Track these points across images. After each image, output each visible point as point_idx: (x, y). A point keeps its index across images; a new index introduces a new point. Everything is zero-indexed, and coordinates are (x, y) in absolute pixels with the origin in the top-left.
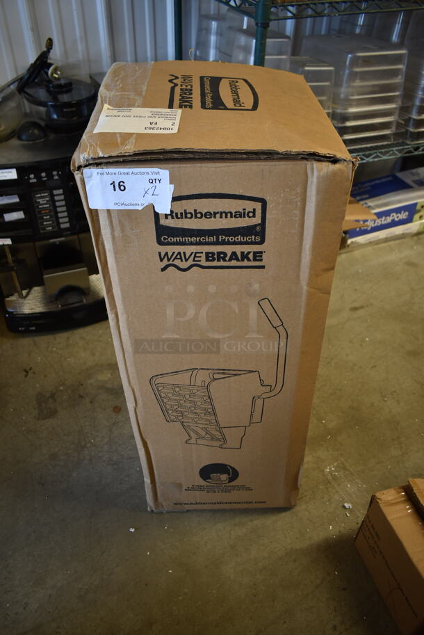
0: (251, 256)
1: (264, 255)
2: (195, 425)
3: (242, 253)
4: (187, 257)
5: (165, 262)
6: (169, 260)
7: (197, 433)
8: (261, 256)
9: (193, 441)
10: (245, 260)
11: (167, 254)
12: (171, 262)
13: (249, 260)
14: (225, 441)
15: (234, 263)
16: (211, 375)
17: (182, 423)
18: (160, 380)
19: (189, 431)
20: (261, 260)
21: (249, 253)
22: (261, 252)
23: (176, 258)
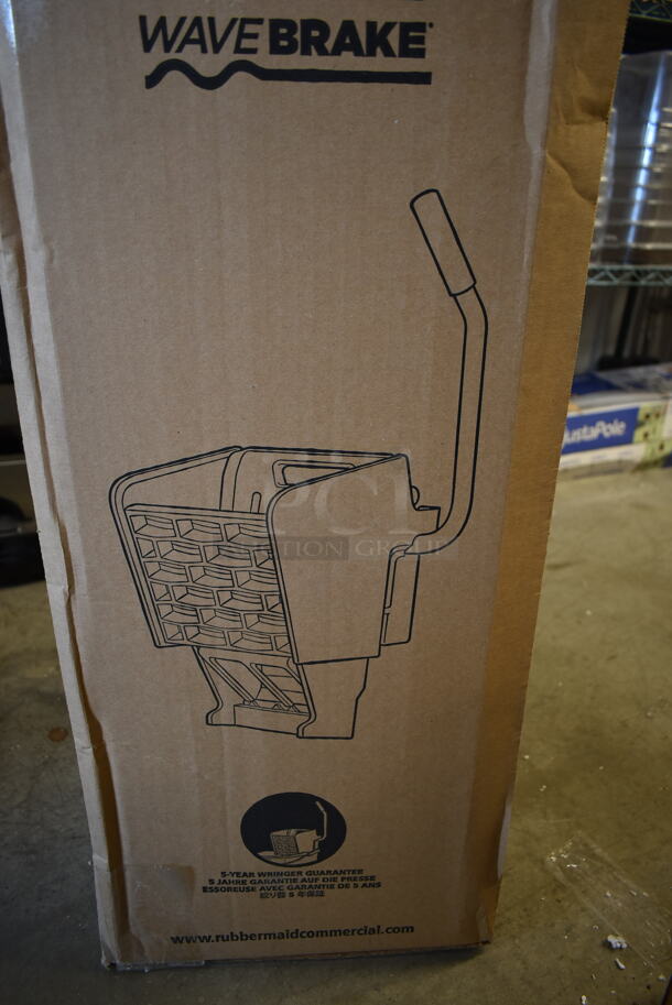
0: (394, 38)
1: (429, 34)
2: (230, 655)
3: (371, 26)
4: (219, 39)
5: (158, 55)
6: (167, 47)
7: (237, 687)
8: (421, 40)
9: (224, 715)
10: (379, 50)
11: (162, 23)
12: (173, 55)
13: (388, 52)
14: (312, 715)
15: (347, 62)
16: (278, 469)
17: (196, 648)
18: (137, 493)
19: (217, 679)
20: (421, 54)
21: (388, 27)
22: (421, 27)
23: (187, 40)
